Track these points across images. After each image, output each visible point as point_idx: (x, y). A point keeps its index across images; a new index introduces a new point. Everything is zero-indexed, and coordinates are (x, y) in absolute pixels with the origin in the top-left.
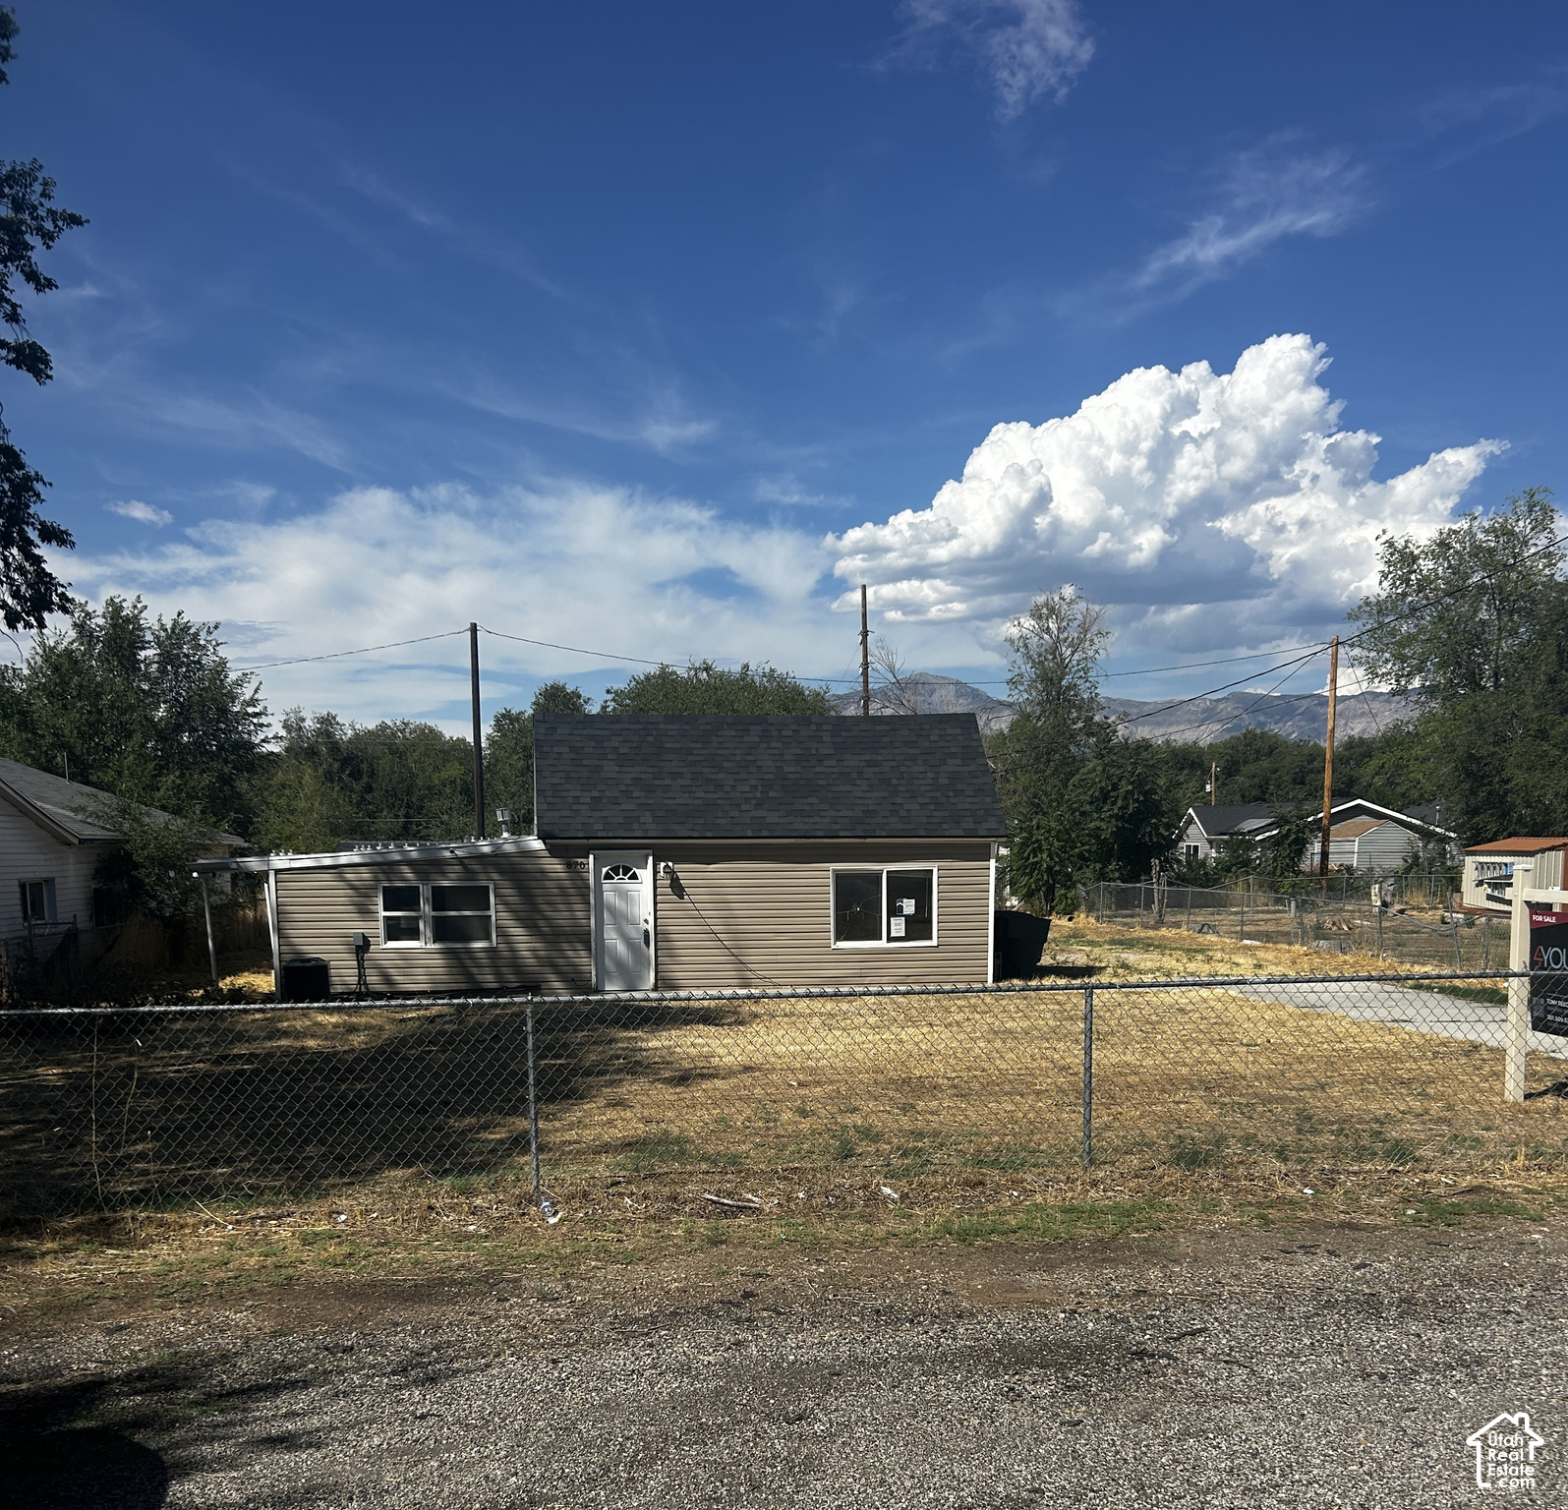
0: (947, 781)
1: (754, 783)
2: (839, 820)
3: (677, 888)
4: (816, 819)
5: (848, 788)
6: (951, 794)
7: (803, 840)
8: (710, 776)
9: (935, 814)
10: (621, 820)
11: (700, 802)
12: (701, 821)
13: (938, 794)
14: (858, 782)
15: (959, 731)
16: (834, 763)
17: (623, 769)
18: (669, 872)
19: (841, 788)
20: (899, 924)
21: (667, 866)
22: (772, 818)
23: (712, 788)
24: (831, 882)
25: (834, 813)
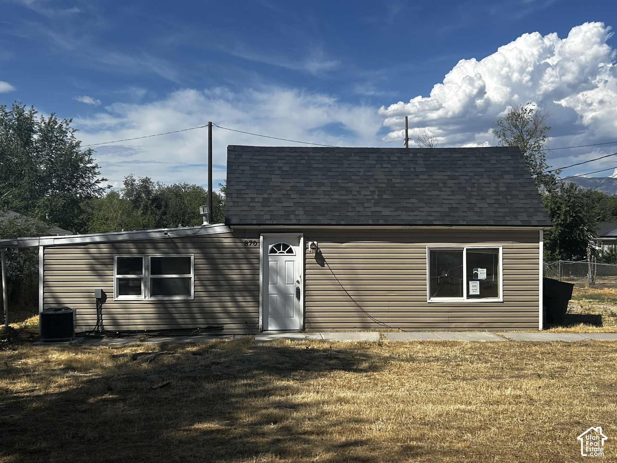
0: (505, 189)
1: (372, 189)
2: (433, 214)
3: (320, 259)
4: (417, 213)
5: (437, 193)
6: (509, 197)
7: (408, 227)
8: (343, 185)
9: (499, 210)
10: (282, 213)
11: (336, 201)
12: (337, 214)
13: (500, 197)
14: (444, 189)
15: (509, 158)
16: (427, 177)
17: (284, 181)
18: (316, 248)
19: (433, 193)
20: (475, 286)
21: (313, 244)
22: (386, 212)
23: (344, 193)
24: (427, 256)
25: (428, 209)
